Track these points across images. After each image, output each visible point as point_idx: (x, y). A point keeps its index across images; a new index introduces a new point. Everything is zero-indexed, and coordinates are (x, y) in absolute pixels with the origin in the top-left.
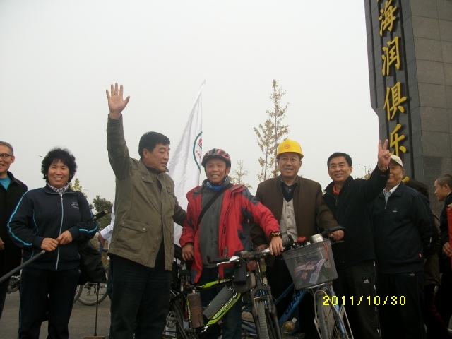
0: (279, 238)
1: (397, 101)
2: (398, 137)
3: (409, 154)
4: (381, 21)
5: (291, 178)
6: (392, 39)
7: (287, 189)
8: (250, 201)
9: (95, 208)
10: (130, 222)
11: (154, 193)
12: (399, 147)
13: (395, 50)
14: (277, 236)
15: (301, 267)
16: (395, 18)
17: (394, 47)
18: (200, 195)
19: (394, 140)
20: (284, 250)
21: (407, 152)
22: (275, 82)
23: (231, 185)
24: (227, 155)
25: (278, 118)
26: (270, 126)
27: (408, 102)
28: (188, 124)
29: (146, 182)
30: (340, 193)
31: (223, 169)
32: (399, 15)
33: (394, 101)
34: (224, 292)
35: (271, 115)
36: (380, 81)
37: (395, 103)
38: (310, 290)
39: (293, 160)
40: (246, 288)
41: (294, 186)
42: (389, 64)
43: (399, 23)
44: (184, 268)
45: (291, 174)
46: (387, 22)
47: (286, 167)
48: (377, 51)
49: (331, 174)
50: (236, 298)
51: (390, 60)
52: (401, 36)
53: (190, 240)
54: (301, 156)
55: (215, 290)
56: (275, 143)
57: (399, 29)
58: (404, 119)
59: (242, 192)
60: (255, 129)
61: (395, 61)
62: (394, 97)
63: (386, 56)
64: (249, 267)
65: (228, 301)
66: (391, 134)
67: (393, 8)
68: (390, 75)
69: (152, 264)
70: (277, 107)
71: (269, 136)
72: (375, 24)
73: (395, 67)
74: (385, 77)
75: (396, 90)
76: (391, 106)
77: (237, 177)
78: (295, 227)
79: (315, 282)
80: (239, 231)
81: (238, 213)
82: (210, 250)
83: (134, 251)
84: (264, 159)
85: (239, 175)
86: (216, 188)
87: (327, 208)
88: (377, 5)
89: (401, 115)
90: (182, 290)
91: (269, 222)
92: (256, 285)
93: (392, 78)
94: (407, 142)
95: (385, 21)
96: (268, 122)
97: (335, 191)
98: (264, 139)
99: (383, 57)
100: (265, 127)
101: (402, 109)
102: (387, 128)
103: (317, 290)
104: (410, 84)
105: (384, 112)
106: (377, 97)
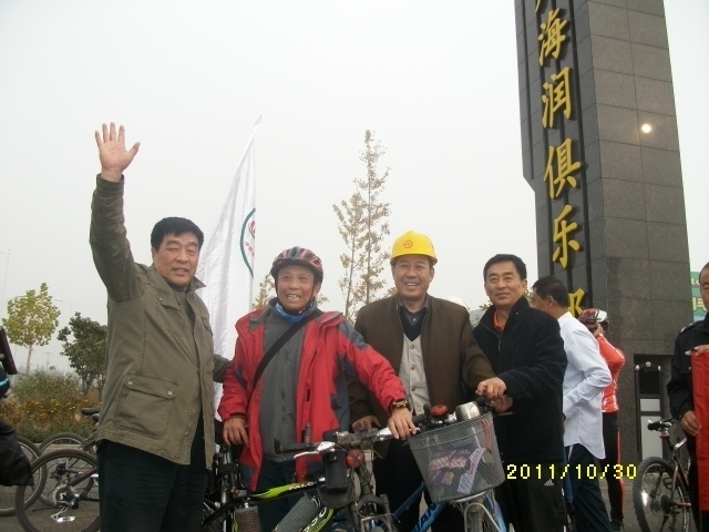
0: (406, 410)
1: (566, 168)
2: (567, 225)
3: (584, 254)
4: (541, 43)
5: (416, 299)
6: (558, 71)
7: (409, 318)
8: (352, 341)
9: (72, 333)
10: (144, 380)
11: (183, 327)
12: (568, 241)
13: (563, 88)
14: (402, 407)
15: (440, 462)
16: (563, 37)
17: (562, 83)
18: (262, 327)
19: (560, 230)
20: (418, 432)
21: (581, 249)
22: (368, 135)
23: (318, 313)
24: (318, 261)
25: (373, 191)
26: (360, 203)
27: (582, 170)
28: (231, 194)
29: (166, 307)
30: (506, 327)
31: (307, 286)
32: (570, 33)
33: (560, 169)
34: (304, 504)
35: (363, 186)
36: (538, 135)
37: (563, 172)
38: (458, 504)
39: (418, 267)
40: (345, 500)
41: (423, 312)
42: (553, 110)
43: (570, 45)
44: (227, 460)
45: (415, 293)
46: (551, 43)
47: (406, 280)
48: (535, 88)
49: (489, 292)
50: (325, 517)
51: (555, 104)
52: (572, 66)
53: (240, 410)
54: (432, 261)
55: (287, 502)
56: (366, 231)
57: (570, 55)
58: (577, 198)
59: (338, 326)
60: (336, 208)
61: (564, 107)
62: (560, 161)
63: (548, 97)
64: (350, 460)
65: (310, 522)
66: (556, 221)
67: (561, 22)
68: (554, 127)
69: (184, 459)
70: (372, 173)
71: (357, 220)
72: (532, 46)
73: (562, 115)
74: (546, 131)
75: (564, 151)
76: (556, 176)
78: (425, 385)
79: (468, 491)
80: (332, 395)
81: (332, 363)
82: (281, 430)
83: (153, 435)
84: (350, 256)
86: (294, 318)
87: (480, 351)
88: (535, 16)
89: (571, 190)
90: (224, 500)
91: (387, 383)
92: (362, 494)
93: (558, 131)
94: (581, 235)
95: (548, 42)
96: (356, 198)
97: (496, 323)
98: (349, 224)
99: (544, 98)
100: (350, 206)
101: (573, 181)
102: (550, 211)
103: (470, 502)
104: (585, 143)
105: (545, 185)
106: (532, 161)
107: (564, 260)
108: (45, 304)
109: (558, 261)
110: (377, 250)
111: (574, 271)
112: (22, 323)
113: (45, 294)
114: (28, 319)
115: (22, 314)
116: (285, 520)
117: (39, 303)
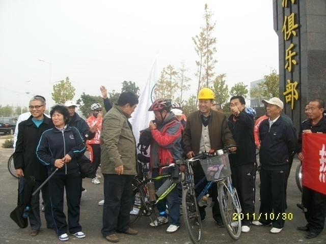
1: (292, 27)
2: (291, 53)
3: (298, 66)
7: (204, 119)
9: (82, 101)
12: (292, 60)
15: (211, 168)
19: (288, 55)
21: (297, 64)
22: (206, 6)
25: (209, 32)
27: (299, 28)
33: (289, 27)
34: (167, 182)
35: (204, 29)
36: (280, 10)
37: (290, 28)
38: (215, 182)
40: (179, 181)
41: (209, 117)
50: (174, 186)
58: (296, 40)
60: (193, 39)
62: (289, 24)
64: (181, 169)
65: (169, 187)
66: (287, 51)
68: (287, 7)
70: (208, 24)
71: (203, 44)
73: (291, 1)
74: (284, 8)
75: (291, 19)
76: (287, 30)
77: (181, 72)
79: (218, 178)
84: (200, 60)
85: (182, 70)
87: (229, 131)
89: (294, 37)
90: (144, 180)
92: (185, 179)
93: (289, 9)
94: (297, 57)
96: (202, 34)
98: (199, 46)
100: (200, 38)
101: (294, 33)
102: (285, 46)
103: (219, 181)
104: (301, 16)
105: (283, 33)
106: (277, 22)
107: (290, 69)
108: (69, 86)
109: (287, 68)
110: (211, 59)
111: (294, 73)
112: (60, 94)
113: (68, 82)
114: (62, 93)
115: (59, 91)
116: (162, 187)
117: (66, 86)
